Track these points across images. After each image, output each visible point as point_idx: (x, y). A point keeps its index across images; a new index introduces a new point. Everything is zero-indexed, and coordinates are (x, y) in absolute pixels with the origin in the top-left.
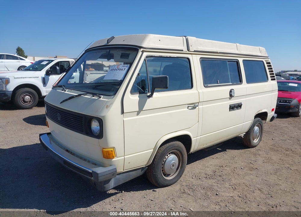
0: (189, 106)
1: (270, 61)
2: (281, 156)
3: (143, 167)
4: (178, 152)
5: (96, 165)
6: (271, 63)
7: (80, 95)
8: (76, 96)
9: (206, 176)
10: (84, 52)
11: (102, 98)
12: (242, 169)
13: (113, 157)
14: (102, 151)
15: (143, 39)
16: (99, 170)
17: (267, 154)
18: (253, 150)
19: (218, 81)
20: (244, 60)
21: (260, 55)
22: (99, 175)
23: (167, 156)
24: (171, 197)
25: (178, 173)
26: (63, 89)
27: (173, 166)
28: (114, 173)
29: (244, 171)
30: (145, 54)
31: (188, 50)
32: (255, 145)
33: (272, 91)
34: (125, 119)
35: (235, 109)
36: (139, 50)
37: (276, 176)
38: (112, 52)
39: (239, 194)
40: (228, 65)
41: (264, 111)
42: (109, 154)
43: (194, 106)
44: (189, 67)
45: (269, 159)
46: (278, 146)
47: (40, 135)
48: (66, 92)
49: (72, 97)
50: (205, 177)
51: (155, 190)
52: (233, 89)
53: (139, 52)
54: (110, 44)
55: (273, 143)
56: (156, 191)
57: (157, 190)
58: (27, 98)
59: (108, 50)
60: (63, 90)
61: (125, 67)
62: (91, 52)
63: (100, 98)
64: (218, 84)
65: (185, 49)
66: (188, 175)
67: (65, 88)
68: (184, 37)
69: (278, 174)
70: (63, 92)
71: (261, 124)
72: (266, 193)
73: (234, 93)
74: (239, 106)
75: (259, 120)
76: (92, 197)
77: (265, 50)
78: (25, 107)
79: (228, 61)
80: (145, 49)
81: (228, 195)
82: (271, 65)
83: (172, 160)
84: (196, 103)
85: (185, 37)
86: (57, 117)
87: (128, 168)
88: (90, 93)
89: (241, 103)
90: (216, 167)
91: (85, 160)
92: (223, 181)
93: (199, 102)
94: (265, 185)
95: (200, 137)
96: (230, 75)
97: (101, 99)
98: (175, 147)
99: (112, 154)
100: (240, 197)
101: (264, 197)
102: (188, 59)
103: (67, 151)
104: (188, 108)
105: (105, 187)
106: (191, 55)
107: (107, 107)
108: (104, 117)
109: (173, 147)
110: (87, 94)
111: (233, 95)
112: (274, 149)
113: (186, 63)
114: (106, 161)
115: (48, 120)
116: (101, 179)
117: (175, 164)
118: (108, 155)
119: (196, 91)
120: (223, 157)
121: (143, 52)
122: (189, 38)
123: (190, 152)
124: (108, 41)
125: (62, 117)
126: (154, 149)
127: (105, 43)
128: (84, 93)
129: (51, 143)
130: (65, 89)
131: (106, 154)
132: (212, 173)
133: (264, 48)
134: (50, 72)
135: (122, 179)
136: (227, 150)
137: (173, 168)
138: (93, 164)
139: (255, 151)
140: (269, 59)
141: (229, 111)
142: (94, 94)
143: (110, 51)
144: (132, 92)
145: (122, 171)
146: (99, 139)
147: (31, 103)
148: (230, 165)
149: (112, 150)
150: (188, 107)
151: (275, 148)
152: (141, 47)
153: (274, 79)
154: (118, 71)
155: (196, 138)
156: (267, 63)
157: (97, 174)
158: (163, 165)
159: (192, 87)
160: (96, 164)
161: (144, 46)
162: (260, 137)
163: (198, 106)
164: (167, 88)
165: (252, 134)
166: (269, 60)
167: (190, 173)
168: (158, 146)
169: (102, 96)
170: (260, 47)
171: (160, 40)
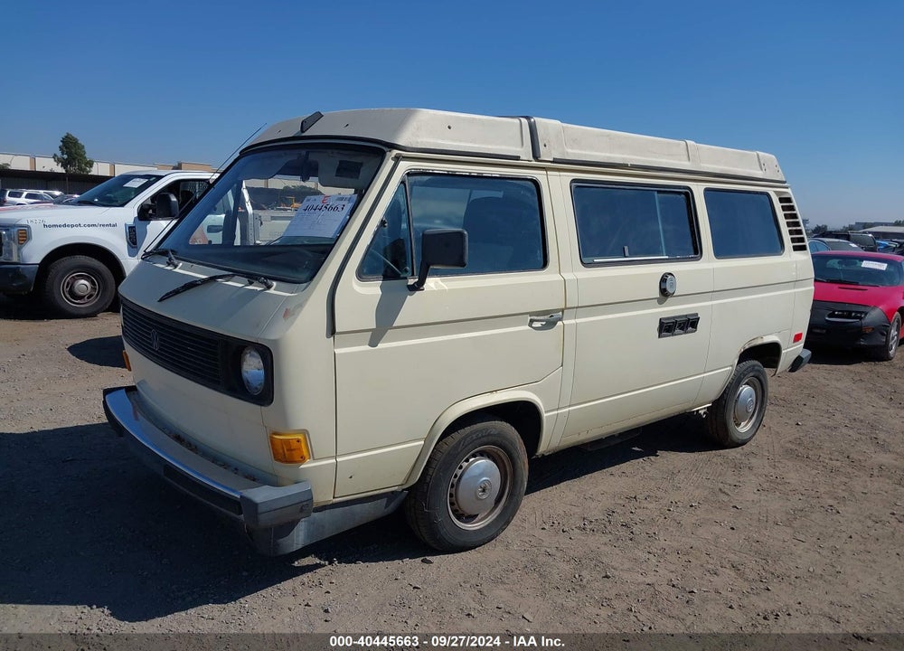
0: (535, 318)
1: (789, 192)
2: (814, 472)
3: (392, 492)
4: (501, 453)
5: (254, 480)
6: (793, 199)
7: (213, 279)
8: (204, 282)
9: (582, 526)
10: (237, 155)
11: (276, 290)
12: (691, 506)
13: (303, 459)
14: (272, 441)
15: (400, 123)
16: (261, 495)
17: (775, 467)
18: (733, 454)
19: (626, 248)
20: (707, 190)
21: (759, 174)
22: (260, 510)
23: (467, 461)
24: (473, 582)
25: (498, 513)
26: (170, 259)
27: (484, 491)
28: (305, 505)
29: (698, 512)
30: (404, 166)
31: (536, 156)
32: (740, 438)
33: (796, 283)
34: (337, 351)
35: (677, 331)
36: (388, 153)
37: (789, 530)
38: (313, 157)
39: (673, 577)
40: (660, 202)
41: (768, 339)
42: (290, 450)
43: (549, 319)
44: (538, 208)
45: (778, 480)
46: (811, 445)
47: (106, 392)
48: (177, 270)
49: (192, 285)
50: (579, 528)
51: (428, 558)
52: (670, 274)
53: (387, 158)
54: (307, 133)
55: (797, 436)
56: (430, 562)
57: (435, 559)
58: (83, 284)
59: (304, 152)
60: (169, 265)
61: (343, 203)
62: (259, 156)
63: (269, 287)
64: (625, 257)
65: (525, 153)
66: (532, 519)
67: (177, 258)
68: (524, 120)
69: (796, 524)
70: (169, 268)
71: (761, 377)
72: (751, 577)
73: (673, 285)
74: (689, 323)
75: (754, 366)
76: (245, 574)
77: (776, 162)
78: (76, 312)
79: (659, 192)
80: (406, 153)
81: (641, 579)
82: (793, 206)
83: (481, 475)
84: (557, 311)
85: (527, 118)
86: (150, 339)
87: (347, 491)
88: (242, 273)
89: (697, 314)
90: (616, 498)
91: (225, 465)
92: (631, 540)
93: (566, 308)
94: (752, 553)
95: (567, 410)
96: (664, 231)
97: (272, 291)
98: (489, 435)
99: (300, 449)
100: (673, 586)
101: (746, 587)
102: (536, 183)
103: (179, 438)
104: (530, 325)
105: (278, 545)
106: (545, 172)
107: (287, 314)
108: (275, 342)
109: (483, 437)
110: (233, 275)
111: (670, 290)
112: (799, 452)
113: (529, 195)
114: (283, 469)
115: (129, 350)
116: (264, 520)
117: (489, 487)
118: (288, 453)
119: (557, 277)
120: (642, 470)
121: (397, 159)
122: (540, 122)
123: (536, 452)
124: (305, 125)
125: (164, 341)
126: (427, 440)
127: (293, 131)
128: (226, 273)
129: (137, 418)
130: (176, 262)
131: (283, 448)
132: (602, 517)
133: (773, 157)
134: (151, 212)
135: (330, 524)
136: (659, 453)
137: (484, 497)
138: (247, 477)
139: (738, 456)
140: (787, 188)
141: (659, 337)
142: (252, 278)
143: (307, 153)
144: (363, 273)
145: (329, 498)
146: (261, 405)
147: (94, 301)
148: (659, 494)
149: (300, 437)
150: (532, 321)
151: (801, 450)
152: (393, 146)
153: (803, 248)
154: (325, 212)
155: (556, 412)
156: (782, 200)
157: (255, 505)
158: (454, 489)
159: (545, 264)
160: (256, 478)
161: (401, 142)
162: (758, 416)
163: (561, 319)
164: (463, 265)
165: (731, 405)
166: (789, 190)
167: (538, 514)
168: (438, 432)
169: (275, 283)
170: (761, 154)
171: (449, 128)
